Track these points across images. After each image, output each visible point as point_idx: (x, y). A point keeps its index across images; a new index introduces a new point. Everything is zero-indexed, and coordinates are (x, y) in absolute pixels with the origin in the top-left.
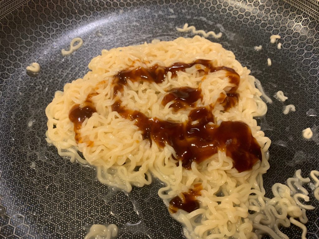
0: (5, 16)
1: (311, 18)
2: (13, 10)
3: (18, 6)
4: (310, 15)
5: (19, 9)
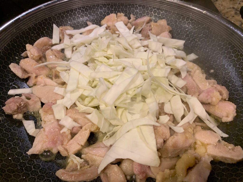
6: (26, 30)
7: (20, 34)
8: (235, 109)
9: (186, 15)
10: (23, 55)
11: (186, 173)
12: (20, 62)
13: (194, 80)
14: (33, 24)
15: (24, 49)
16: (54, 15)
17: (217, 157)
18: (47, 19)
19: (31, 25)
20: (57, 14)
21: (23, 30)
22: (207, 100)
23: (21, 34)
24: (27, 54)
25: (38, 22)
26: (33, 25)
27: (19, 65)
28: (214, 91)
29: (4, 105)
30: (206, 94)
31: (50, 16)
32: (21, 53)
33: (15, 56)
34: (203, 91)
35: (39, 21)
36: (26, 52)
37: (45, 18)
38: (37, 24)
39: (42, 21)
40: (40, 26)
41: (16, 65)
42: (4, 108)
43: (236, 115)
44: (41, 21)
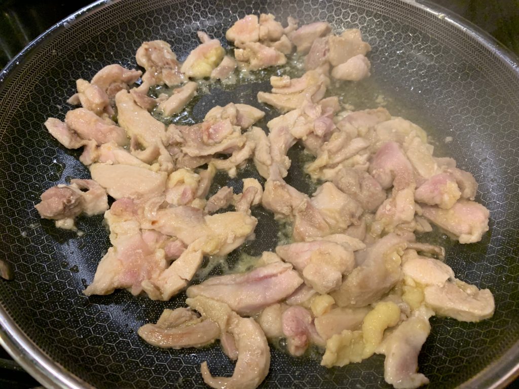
0: (13, 115)
1: (392, 20)
2: (20, 104)
3: (24, 96)
4: (391, 17)
5: (27, 99)
6: (76, 50)
7: (64, 58)
8: (486, 218)
9: (402, 21)
10: (71, 100)
11: (380, 338)
12: (66, 116)
13: (408, 159)
14: (90, 38)
15: (73, 90)
16: (131, 17)
17: (443, 310)
18: (118, 26)
19: (86, 40)
20: (137, 16)
21: (71, 51)
22: (433, 198)
23: (67, 59)
24: (78, 99)
25: (99, 33)
26: (89, 41)
27: (63, 121)
28: (447, 180)
29: (38, 201)
30: (431, 187)
31: (124, 20)
32: (68, 97)
33: (56, 104)
34: (425, 180)
35: (101, 32)
36: (76, 95)
37: (113, 25)
38: (97, 37)
39: (108, 31)
40: (103, 41)
41: (57, 121)
42: (38, 207)
43: (488, 230)
44: (105, 31)
